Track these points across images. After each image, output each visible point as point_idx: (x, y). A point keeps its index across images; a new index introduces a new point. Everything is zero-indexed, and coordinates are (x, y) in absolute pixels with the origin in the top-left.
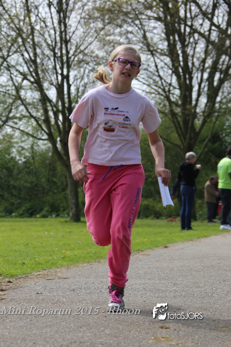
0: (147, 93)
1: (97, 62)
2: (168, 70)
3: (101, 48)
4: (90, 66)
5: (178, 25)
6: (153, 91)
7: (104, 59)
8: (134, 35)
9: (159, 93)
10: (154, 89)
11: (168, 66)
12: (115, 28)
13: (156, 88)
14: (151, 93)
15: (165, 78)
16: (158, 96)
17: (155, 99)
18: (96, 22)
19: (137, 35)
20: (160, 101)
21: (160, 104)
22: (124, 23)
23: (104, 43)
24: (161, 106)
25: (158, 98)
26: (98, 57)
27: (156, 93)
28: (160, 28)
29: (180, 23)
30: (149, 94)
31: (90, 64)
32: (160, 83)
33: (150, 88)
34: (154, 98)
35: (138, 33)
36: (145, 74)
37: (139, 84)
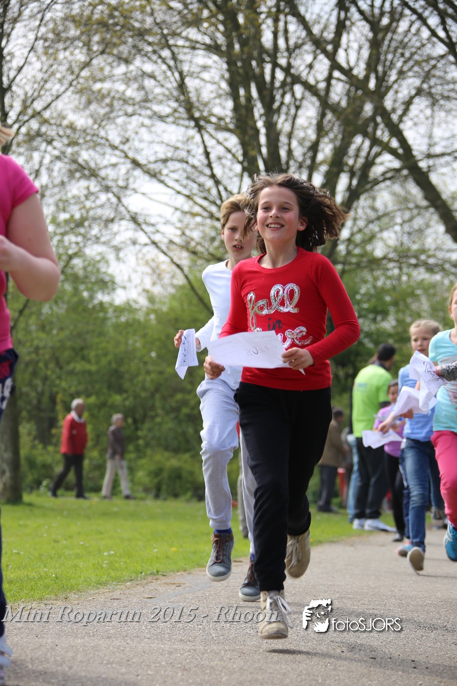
0: (185, 213)
1: (71, 140)
2: (233, 163)
3: (81, 107)
4: (55, 148)
5: (258, 65)
6: (197, 209)
7: (87, 134)
8: (159, 81)
9: (212, 216)
10: (201, 206)
11: (234, 155)
12: (115, 64)
13: (205, 203)
14: (194, 215)
15: (225, 182)
16: (208, 221)
17: (201, 228)
18: (71, 49)
19: (163, 82)
20: (213, 234)
21: (213, 239)
22: (135, 55)
23: (90, 97)
24: (216, 243)
25: (208, 226)
26: (73, 127)
27: (205, 214)
28: (217, 69)
29: (263, 61)
30: (188, 216)
31: (55, 143)
32: (214, 191)
33: (191, 203)
34: (198, 224)
35: (166, 77)
36: (180, 172)
37: (166, 194)
